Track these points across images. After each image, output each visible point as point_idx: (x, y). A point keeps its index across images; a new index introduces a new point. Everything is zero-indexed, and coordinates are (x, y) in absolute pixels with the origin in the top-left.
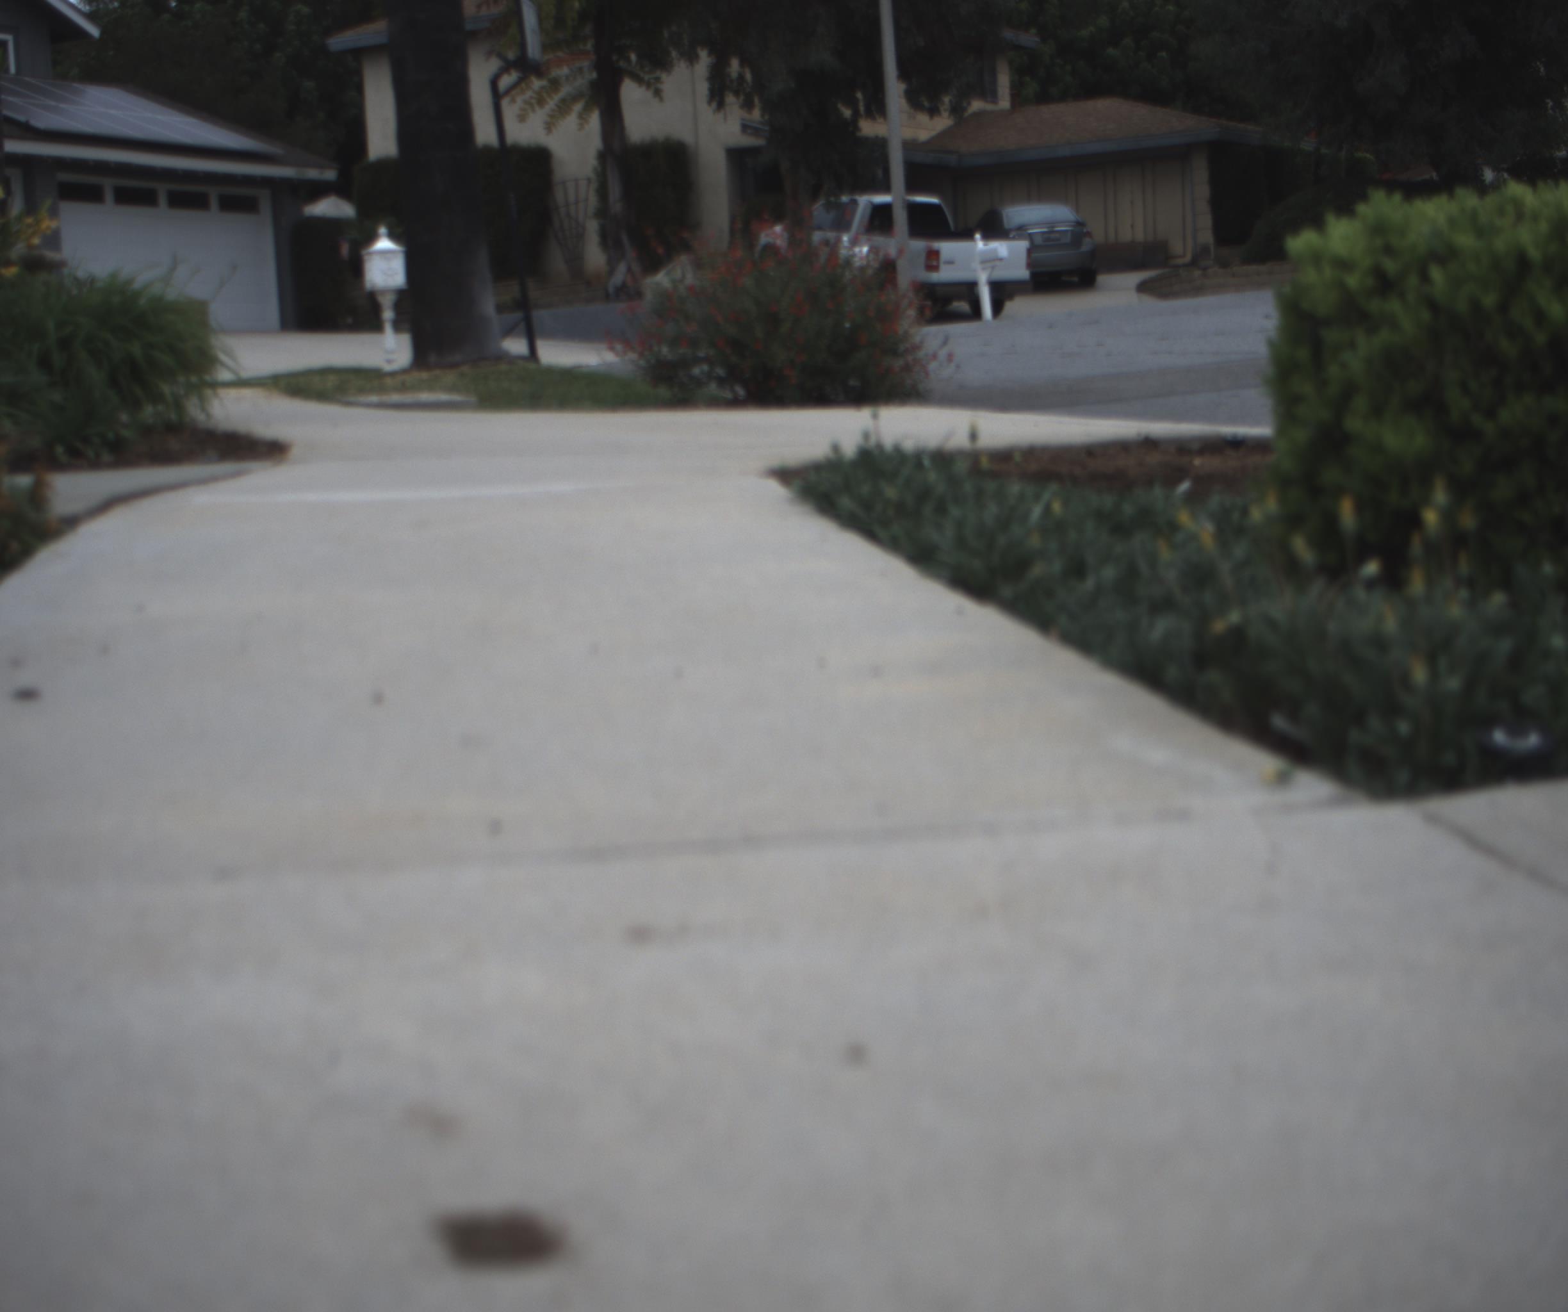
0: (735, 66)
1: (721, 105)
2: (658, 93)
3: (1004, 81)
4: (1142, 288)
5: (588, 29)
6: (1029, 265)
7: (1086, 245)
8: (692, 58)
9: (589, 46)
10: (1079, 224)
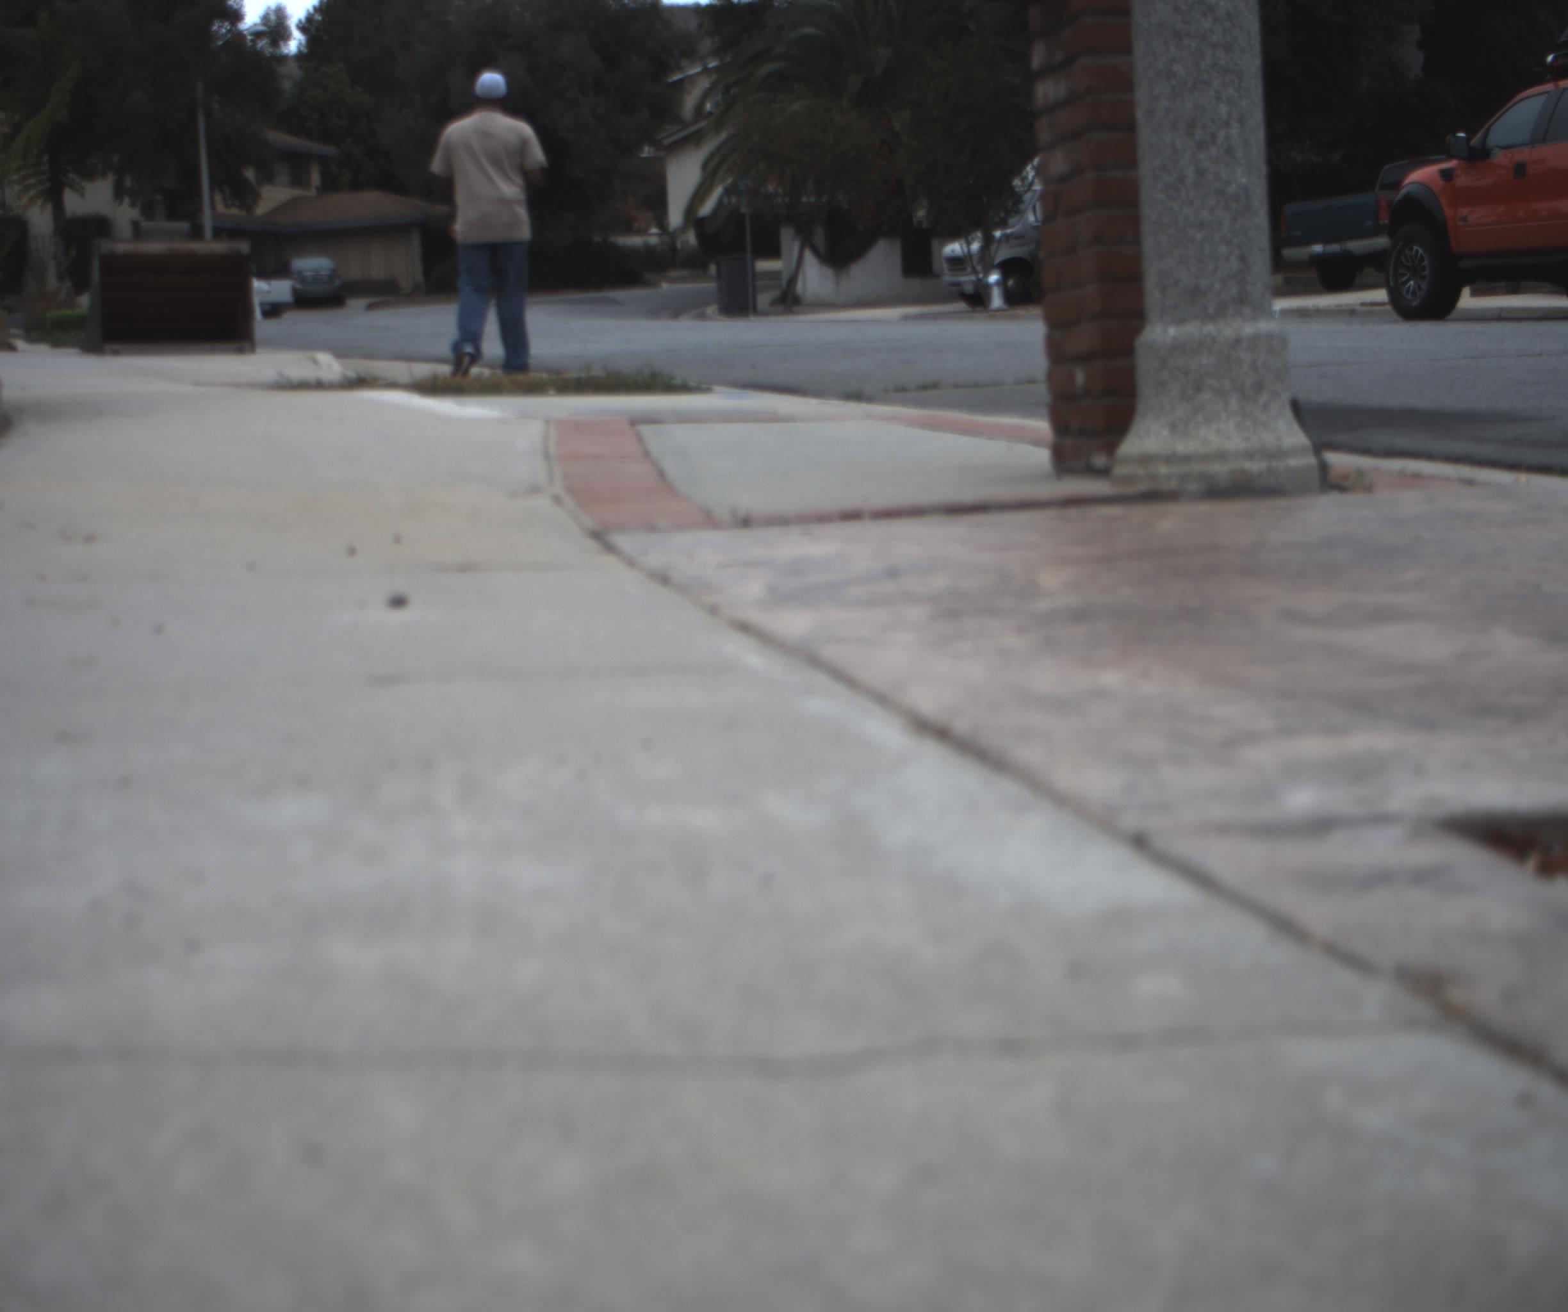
0: (128, 182)
1: (121, 202)
2: (83, 196)
3: (315, 178)
4: (370, 307)
5: (46, 158)
6: (295, 292)
7: (337, 283)
8: (104, 175)
9: (46, 167)
10: (334, 271)
